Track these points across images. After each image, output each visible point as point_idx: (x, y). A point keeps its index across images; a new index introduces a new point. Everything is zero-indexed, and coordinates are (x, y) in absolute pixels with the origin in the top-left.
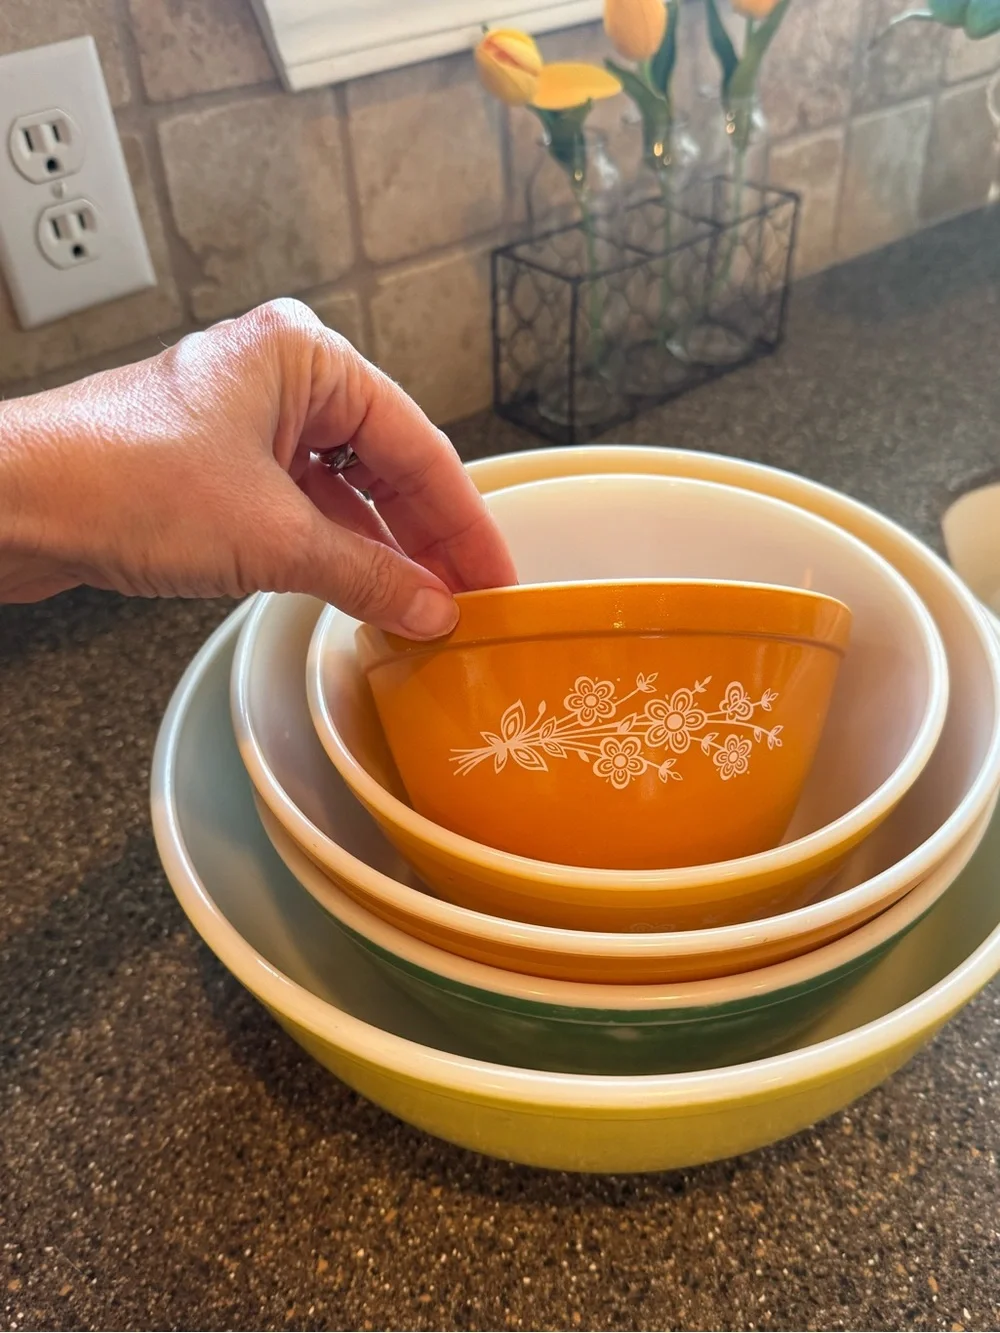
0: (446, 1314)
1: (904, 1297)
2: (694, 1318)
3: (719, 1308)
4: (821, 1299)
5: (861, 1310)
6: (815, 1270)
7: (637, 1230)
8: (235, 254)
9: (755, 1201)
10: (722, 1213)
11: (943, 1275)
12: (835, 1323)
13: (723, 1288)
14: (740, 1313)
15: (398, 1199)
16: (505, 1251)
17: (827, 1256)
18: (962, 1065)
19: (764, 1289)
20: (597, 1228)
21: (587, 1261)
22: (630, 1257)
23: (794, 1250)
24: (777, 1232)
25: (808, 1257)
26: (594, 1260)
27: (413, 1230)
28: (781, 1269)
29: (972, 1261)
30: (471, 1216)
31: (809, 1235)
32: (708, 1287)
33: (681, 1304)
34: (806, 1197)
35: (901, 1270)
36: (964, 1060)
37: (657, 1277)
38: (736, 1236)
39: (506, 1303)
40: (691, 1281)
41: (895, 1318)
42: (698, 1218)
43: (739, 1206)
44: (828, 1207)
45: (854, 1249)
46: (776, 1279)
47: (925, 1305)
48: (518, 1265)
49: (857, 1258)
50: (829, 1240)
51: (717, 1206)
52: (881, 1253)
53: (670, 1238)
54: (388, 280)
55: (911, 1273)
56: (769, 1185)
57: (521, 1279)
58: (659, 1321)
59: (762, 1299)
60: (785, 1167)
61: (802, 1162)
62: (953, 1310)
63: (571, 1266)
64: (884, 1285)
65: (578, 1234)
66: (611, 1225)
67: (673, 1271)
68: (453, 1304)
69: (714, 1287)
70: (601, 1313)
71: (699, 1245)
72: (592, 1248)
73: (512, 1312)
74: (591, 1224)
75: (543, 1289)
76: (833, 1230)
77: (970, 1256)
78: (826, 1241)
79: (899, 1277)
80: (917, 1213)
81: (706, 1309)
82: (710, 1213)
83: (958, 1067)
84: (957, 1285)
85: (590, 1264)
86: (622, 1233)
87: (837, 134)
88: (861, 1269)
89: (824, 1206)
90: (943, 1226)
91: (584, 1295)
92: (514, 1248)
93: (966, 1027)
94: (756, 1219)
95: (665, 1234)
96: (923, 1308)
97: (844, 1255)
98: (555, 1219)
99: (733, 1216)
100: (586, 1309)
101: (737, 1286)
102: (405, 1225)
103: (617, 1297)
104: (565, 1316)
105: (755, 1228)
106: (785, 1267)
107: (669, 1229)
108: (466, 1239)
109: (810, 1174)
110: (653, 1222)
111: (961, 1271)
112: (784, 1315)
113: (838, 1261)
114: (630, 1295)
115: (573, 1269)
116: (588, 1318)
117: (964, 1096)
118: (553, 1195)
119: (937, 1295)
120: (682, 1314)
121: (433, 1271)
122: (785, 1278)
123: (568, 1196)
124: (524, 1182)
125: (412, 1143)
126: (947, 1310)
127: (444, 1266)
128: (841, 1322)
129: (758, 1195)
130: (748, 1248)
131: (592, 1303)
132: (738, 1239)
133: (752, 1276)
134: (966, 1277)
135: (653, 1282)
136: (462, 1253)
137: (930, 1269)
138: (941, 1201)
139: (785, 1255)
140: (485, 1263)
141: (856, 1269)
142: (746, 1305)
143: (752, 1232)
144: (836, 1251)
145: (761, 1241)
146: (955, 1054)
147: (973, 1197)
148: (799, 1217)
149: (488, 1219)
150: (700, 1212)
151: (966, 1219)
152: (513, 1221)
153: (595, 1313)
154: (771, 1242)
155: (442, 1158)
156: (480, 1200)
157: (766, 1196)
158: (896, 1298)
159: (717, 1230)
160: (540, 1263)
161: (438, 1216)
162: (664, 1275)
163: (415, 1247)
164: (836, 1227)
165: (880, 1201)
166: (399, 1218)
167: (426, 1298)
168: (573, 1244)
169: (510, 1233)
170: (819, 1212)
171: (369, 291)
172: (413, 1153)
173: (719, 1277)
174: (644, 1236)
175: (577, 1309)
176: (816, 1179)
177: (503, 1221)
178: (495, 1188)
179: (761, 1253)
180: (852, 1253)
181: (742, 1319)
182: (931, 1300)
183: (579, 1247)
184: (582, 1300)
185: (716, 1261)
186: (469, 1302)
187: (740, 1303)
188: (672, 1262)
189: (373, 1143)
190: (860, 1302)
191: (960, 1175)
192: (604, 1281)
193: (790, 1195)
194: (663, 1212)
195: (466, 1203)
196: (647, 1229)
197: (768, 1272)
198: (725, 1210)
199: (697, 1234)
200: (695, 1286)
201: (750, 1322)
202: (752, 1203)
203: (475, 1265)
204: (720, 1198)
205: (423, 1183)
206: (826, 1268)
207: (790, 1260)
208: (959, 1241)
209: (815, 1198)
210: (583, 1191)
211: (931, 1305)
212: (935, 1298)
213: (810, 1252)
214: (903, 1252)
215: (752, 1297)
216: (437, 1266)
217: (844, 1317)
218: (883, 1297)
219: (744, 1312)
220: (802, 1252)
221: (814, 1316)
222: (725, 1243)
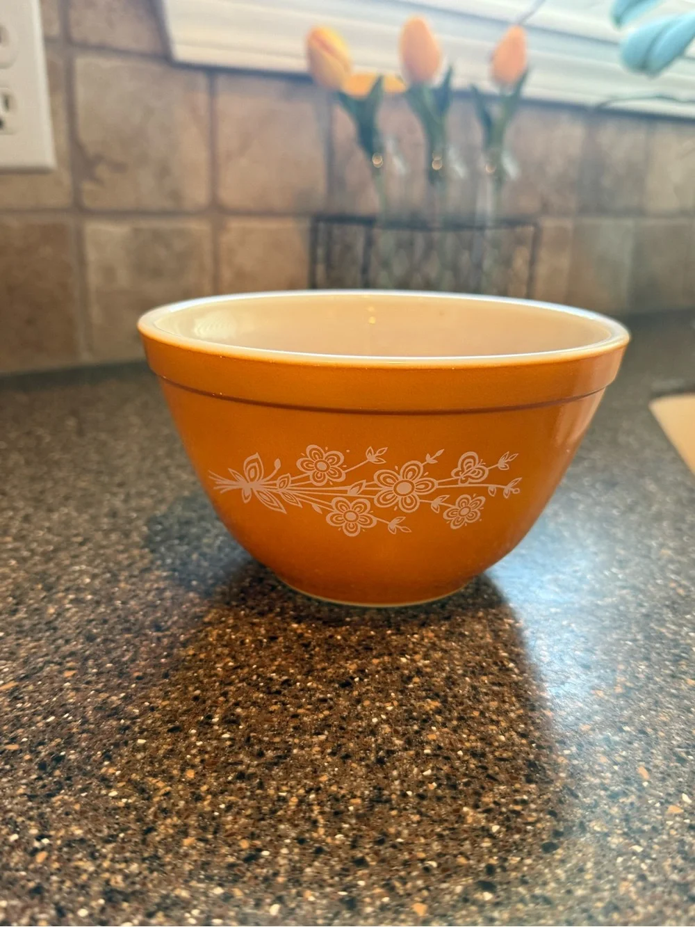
0: (30, 761)
1: (607, 781)
2: (337, 782)
3: (372, 776)
4: (502, 777)
5: (552, 789)
6: (497, 754)
7: (289, 711)
8: (119, 167)
9: (432, 699)
10: (393, 705)
11: (656, 766)
12: (518, 798)
13: (380, 761)
14: (397, 783)
15: (23, 675)
16: (125, 718)
17: (513, 744)
18: (673, 627)
19: (431, 765)
20: (242, 708)
21: (220, 732)
22: (274, 731)
23: (472, 738)
24: (455, 723)
25: (491, 744)
26: (229, 731)
27: (26, 698)
28: (455, 750)
29: (691, 757)
30: (98, 691)
31: (494, 727)
32: (362, 759)
33: (324, 771)
34: (493, 700)
35: (603, 760)
36: (674, 623)
37: (302, 748)
38: (405, 723)
39: (107, 756)
40: (343, 752)
41: (595, 797)
42: (363, 706)
43: (413, 701)
44: (518, 709)
45: (546, 741)
46: (447, 758)
47: (633, 789)
48: (136, 729)
49: (550, 748)
50: (518, 733)
51: (388, 698)
52: (580, 745)
53: (325, 719)
54: (235, 224)
55: (616, 764)
56: (450, 689)
57: (135, 739)
58: (293, 783)
59: (428, 773)
60: (471, 678)
61: (491, 676)
62: (669, 795)
63: (198, 734)
64: (582, 771)
65: (218, 710)
66: (259, 707)
67: (321, 744)
68: (43, 754)
69: (369, 759)
70: (223, 772)
71: (359, 726)
72: (230, 721)
73: (112, 764)
74: (237, 704)
75: (158, 749)
76: (523, 726)
77: (688, 753)
78: (513, 733)
79: (600, 765)
80: (623, 720)
81: (355, 777)
82: (378, 704)
83: (668, 628)
84: (674, 776)
85: (223, 733)
86: (271, 712)
87: (568, 224)
88: (554, 756)
89: (513, 708)
90: (654, 729)
91: (207, 756)
92: (137, 717)
93: (676, 606)
94: (431, 712)
95: (321, 716)
96: (632, 792)
97: (534, 745)
98: (196, 698)
99: (404, 708)
100: (204, 768)
101: (398, 760)
102: (20, 694)
103: (247, 760)
104: (175, 772)
105: (430, 719)
106: (461, 749)
107: (327, 713)
108: (85, 707)
109: (500, 685)
110: (309, 707)
111: (678, 765)
112: (454, 787)
113: (527, 749)
114: (262, 760)
115: (201, 736)
116: (204, 775)
117: (677, 646)
118: (201, 682)
119: (649, 782)
120: (324, 778)
121: (33, 728)
122: (459, 758)
123: (217, 684)
124: (171, 672)
125: (60, 642)
126: (661, 794)
127: (48, 725)
128: (525, 797)
129: (437, 695)
130: (417, 732)
131: (214, 764)
132: (406, 725)
133: (417, 754)
134: (684, 769)
135: (295, 751)
136: (75, 716)
137: (639, 761)
138: (653, 713)
139: (461, 741)
140: (98, 725)
141: (547, 756)
142: (406, 776)
143: (425, 721)
144: (524, 741)
145: (434, 728)
146: (665, 621)
147: (691, 712)
148: (482, 713)
149: (116, 695)
150: (367, 703)
151: (683, 726)
152: (147, 698)
153: (215, 771)
154: (446, 730)
155: (88, 653)
156: (116, 681)
157: (446, 696)
158: (597, 781)
159: (384, 717)
160: (164, 729)
161: (61, 690)
162: (310, 746)
163: (22, 709)
164: (526, 724)
165: (581, 708)
166: (16, 688)
167: (13, 747)
168: (210, 717)
169: (138, 706)
170: (507, 712)
171: (219, 229)
172: (58, 648)
173: (377, 752)
174: (295, 716)
175: (193, 767)
176: (505, 688)
177: (134, 698)
178: (136, 674)
179: (431, 737)
180: (543, 744)
181: (398, 787)
182: (640, 785)
183: (216, 720)
184: (202, 761)
185: (376, 740)
186: (63, 753)
187: (399, 775)
188: (322, 737)
189: (18, 639)
190: (551, 782)
191: (673, 695)
192: (236, 748)
193: (474, 698)
194: (324, 700)
195: (97, 683)
196: (301, 711)
197: (438, 752)
198: (396, 703)
199: (358, 717)
200: (347, 756)
201: (409, 790)
202: (429, 700)
203: (86, 727)
204: (393, 694)
205: (57, 667)
206: (510, 754)
207: (468, 744)
208: (674, 742)
209: (504, 702)
210: (237, 681)
211: (641, 789)
212: (645, 784)
213: (492, 740)
214: (606, 747)
215: (416, 770)
216: (40, 724)
217: (529, 793)
218: (580, 779)
219: (403, 782)
220: (482, 739)
221: (491, 790)
222: (391, 726)
